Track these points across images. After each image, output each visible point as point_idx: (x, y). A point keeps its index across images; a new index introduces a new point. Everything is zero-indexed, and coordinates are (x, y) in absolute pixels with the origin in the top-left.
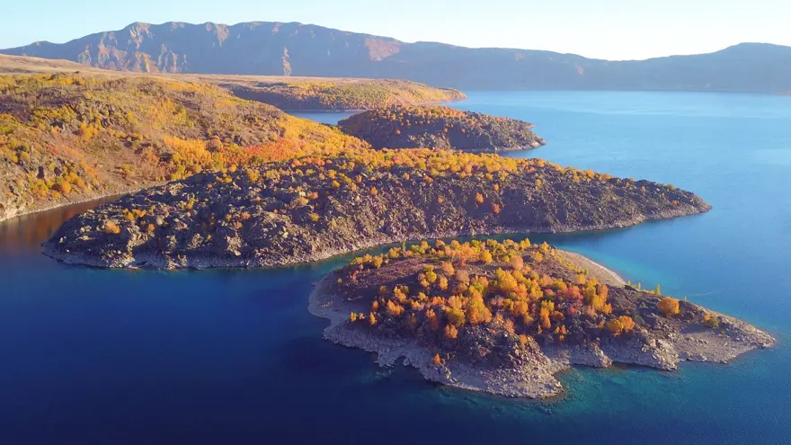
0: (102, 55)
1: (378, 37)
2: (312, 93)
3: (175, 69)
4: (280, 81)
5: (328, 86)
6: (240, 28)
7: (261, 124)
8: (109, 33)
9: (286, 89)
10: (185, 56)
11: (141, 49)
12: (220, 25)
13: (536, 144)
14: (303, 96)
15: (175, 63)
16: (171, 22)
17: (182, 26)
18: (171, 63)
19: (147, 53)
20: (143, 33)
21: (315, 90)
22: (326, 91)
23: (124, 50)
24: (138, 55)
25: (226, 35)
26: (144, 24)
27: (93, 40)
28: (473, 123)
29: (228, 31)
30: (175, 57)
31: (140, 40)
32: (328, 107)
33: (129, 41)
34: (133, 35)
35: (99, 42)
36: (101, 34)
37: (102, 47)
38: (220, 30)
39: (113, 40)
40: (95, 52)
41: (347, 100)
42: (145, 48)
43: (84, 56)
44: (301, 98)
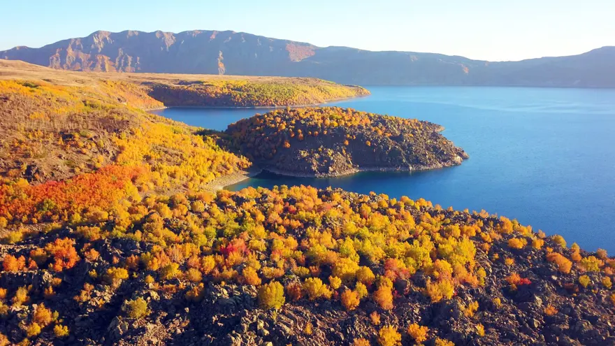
0: (69, 57)
1: (297, 43)
2: (226, 91)
3: (129, 68)
4: (199, 80)
5: (242, 85)
6: (183, 34)
7: (81, 144)
8: (76, 39)
9: (201, 87)
10: (138, 58)
11: (102, 53)
12: (167, 33)
13: (458, 159)
14: (216, 93)
15: (130, 63)
16: (127, 31)
17: (137, 34)
18: (126, 64)
19: (106, 55)
20: (105, 39)
21: (228, 88)
22: (239, 89)
23: (88, 53)
24: (99, 57)
25: (172, 41)
26: (105, 32)
27: (62, 46)
28: (380, 133)
29: (174, 38)
30: (130, 59)
31: (102, 46)
32: (239, 104)
33: (93, 46)
34: (96, 40)
35: (68, 47)
36: (70, 40)
37: (70, 51)
38: (167, 37)
39: (79, 45)
40: (64, 55)
41: (257, 97)
42: (104, 52)
43: (55, 59)
44: (214, 95)
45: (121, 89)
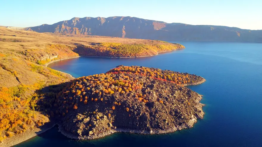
0: (63, 28)
1: (158, 21)
2: (108, 49)
5: (117, 45)
6: (109, 19)
8: (66, 21)
9: (98, 47)
10: (90, 29)
11: (75, 27)
12: (102, 18)
15: (86, 31)
16: (86, 17)
17: (90, 18)
19: (77, 28)
20: (77, 21)
21: (110, 47)
22: (114, 48)
23: (70, 27)
24: (74, 29)
26: (77, 18)
27: (60, 24)
29: (105, 20)
31: (76, 23)
33: (72, 24)
34: (73, 21)
35: (62, 24)
36: (63, 21)
37: (63, 26)
38: (102, 19)
39: (67, 23)
40: (60, 28)
41: (122, 52)
42: (77, 26)
43: (57, 29)
44: (102, 51)
45: (58, 48)
